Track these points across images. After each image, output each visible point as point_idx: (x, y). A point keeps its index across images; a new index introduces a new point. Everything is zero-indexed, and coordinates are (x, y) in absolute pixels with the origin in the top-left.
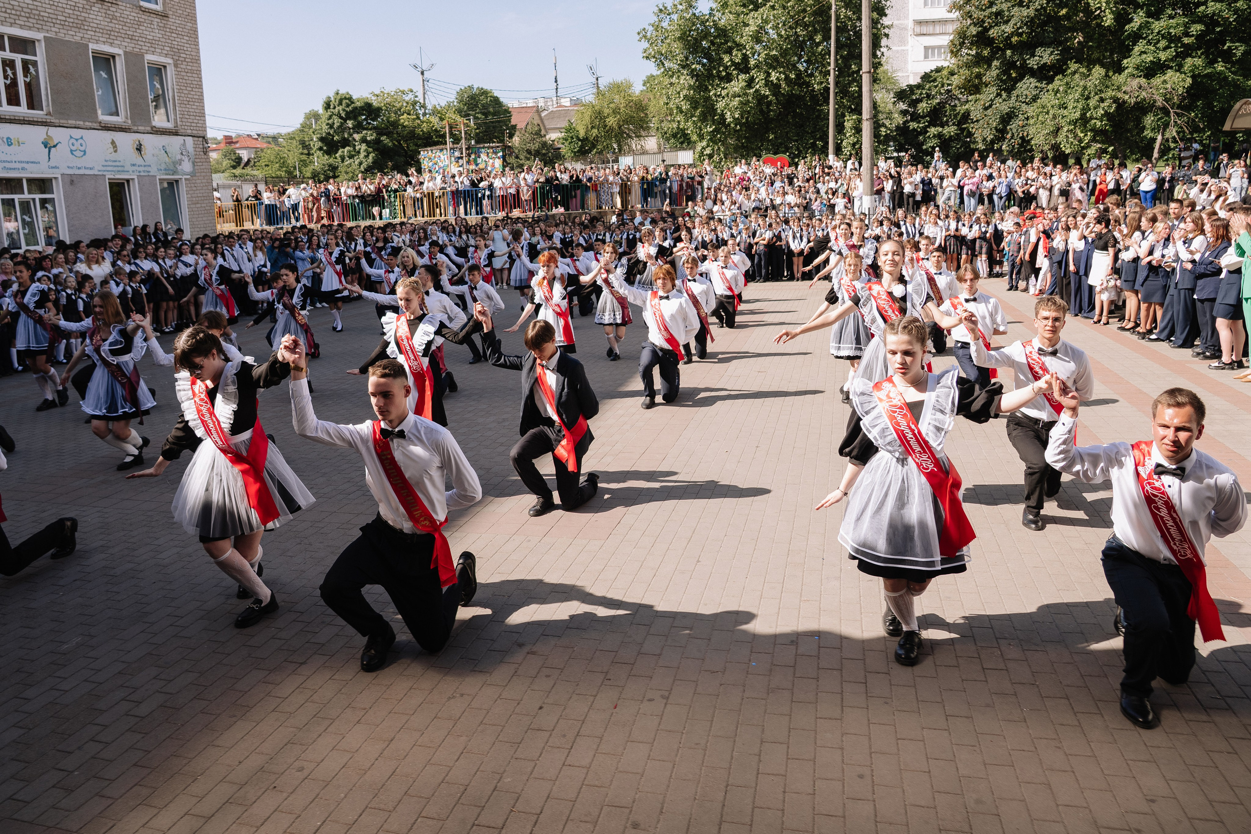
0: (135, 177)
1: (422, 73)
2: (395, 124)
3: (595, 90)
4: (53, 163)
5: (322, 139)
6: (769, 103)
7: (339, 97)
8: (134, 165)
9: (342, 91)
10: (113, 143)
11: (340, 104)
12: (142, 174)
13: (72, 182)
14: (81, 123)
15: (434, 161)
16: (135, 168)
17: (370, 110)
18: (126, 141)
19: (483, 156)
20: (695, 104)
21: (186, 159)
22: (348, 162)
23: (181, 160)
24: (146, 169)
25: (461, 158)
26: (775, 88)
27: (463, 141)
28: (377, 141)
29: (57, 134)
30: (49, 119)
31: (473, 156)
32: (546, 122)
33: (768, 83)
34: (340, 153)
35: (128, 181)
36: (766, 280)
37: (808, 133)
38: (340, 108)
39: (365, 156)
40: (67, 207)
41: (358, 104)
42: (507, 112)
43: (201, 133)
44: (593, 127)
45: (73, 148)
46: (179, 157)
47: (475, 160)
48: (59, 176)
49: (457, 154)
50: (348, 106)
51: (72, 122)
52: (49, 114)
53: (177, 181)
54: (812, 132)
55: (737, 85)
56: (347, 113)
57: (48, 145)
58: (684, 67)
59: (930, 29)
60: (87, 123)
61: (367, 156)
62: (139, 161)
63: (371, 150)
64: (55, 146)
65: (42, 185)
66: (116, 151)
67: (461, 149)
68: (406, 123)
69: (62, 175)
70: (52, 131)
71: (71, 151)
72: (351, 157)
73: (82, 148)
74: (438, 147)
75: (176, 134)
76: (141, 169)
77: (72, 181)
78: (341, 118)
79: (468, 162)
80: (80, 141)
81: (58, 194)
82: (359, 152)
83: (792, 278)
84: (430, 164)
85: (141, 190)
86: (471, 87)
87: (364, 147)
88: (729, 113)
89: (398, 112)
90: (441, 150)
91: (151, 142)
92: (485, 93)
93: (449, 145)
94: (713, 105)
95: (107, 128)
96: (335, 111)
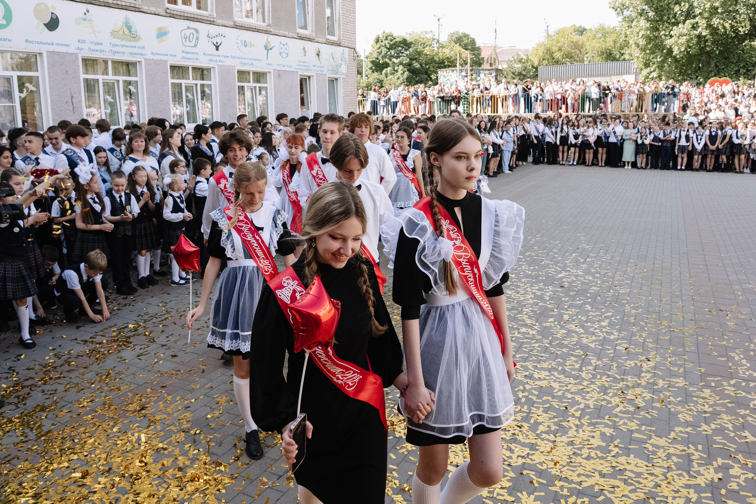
0: (315, 74)
1: (439, 20)
2: (420, 53)
3: (546, 34)
4: (269, 61)
5: (372, 62)
6: (706, 41)
7: (385, 35)
8: (314, 66)
9: (388, 31)
10: (304, 49)
11: (386, 39)
12: (319, 72)
13: (279, 76)
14: (287, 33)
15: (447, 78)
16: (315, 68)
17: (405, 44)
18: (311, 47)
19: (482, 75)
20: (649, 40)
21: (344, 63)
22: (390, 77)
23: (341, 64)
24: (321, 69)
25: (467, 76)
26: (714, 30)
27: (469, 65)
28: (410, 65)
29: (274, 40)
30: (269, 29)
31: (474, 76)
32: (499, 56)
33: (709, 26)
34: (384, 71)
35: (309, 77)
37: (732, 63)
38: (387, 42)
39: (402, 74)
40: (275, 94)
41: (398, 40)
42: (479, 49)
43: (352, 46)
44: (544, 59)
45: (282, 51)
46: (340, 62)
47: (476, 78)
48: (272, 71)
49: (464, 74)
50: (391, 40)
51: (282, 32)
52: (269, 25)
53: (337, 79)
55: (684, 28)
56: (391, 45)
57: (268, 48)
58: (641, 15)
60: (290, 34)
61: (403, 74)
62: (317, 63)
63: (406, 69)
64: (271, 49)
65: (259, 77)
66: (305, 55)
67: (467, 70)
68: (428, 53)
69: (274, 70)
70: (271, 38)
71: (280, 53)
72: (392, 74)
73: (286, 52)
74: (451, 68)
75: (339, 45)
76: (319, 69)
77: (279, 74)
78: (387, 48)
79: (471, 80)
80: (286, 46)
81: (270, 83)
82: (397, 71)
84: (445, 80)
85: (317, 84)
86: (457, 33)
87: (401, 67)
88: (677, 48)
89: (424, 45)
90: (453, 71)
91: (326, 49)
92: (466, 36)
93: (458, 67)
94: (662, 42)
95: (301, 38)
96: (383, 44)
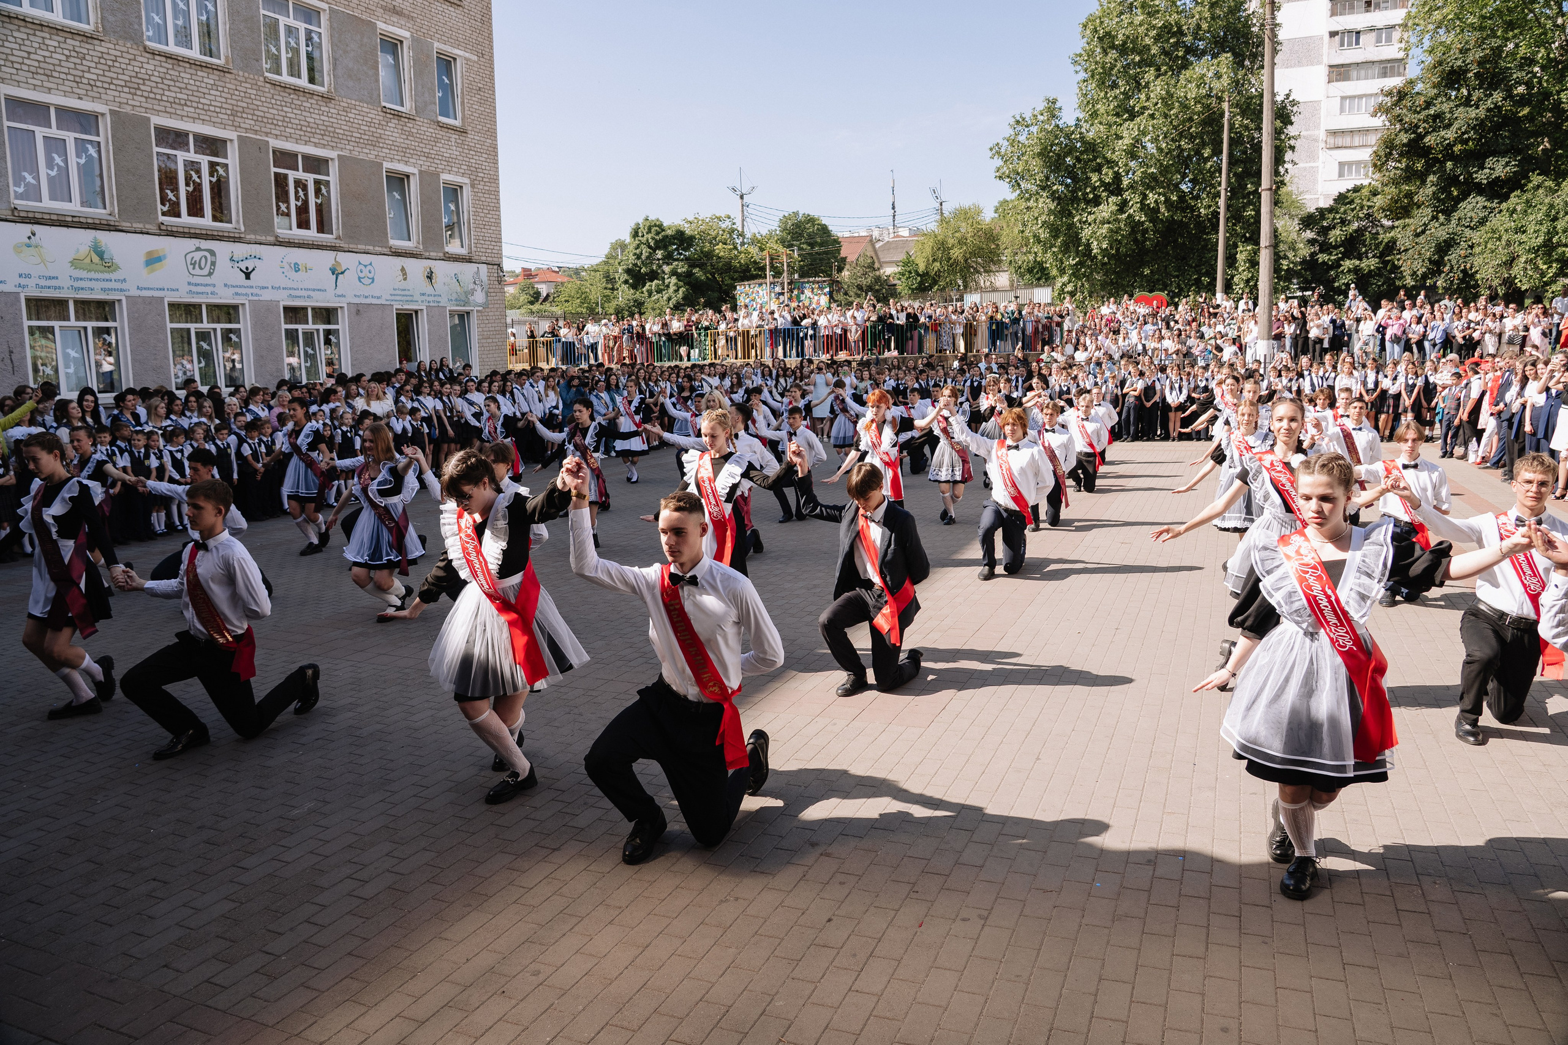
0: (424, 308)
1: (742, 197)
2: (709, 255)
3: (938, 217)
4: (339, 291)
5: (628, 271)
6: (1146, 231)
7: (648, 224)
8: (423, 294)
9: (652, 217)
10: (403, 269)
11: (649, 231)
12: (432, 304)
13: (358, 312)
14: (371, 248)
15: (751, 297)
16: (424, 298)
17: (682, 239)
18: (416, 268)
19: (808, 293)
20: (1055, 232)
21: (479, 289)
22: (655, 297)
23: (474, 290)
24: (436, 299)
25: (783, 294)
26: (1152, 213)
27: (785, 274)
28: (689, 274)
29: (346, 260)
30: (338, 243)
31: (796, 292)
32: (880, 254)
33: (1144, 207)
34: (647, 287)
35: (416, 312)
36: (1135, 438)
37: (1191, 267)
38: (650, 236)
39: (674, 290)
40: (351, 339)
41: (669, 232)
42: (837, 242)
43: (496, 260)
44: (934, 260)
45: (362, 275)
46: (472, 286)
47: (798, 297)
48: (345, 305)
49: (778, 289)
50: (658, 233)
51: (361, 247)
52: (338, 238)
53: (468, 313)
54: (1197, 266)
55: (1106, 210)
56: (656, 242)
57: (336, 272)
58: (1043, 188)
59: (1347, 140)
60: (377, 248)
61: (676, 291)
62: (429, 290)
63: (681, 283)
64: (342, 273)
65: (327, 315)
66: (405, 279)
67: (782, 284)
68: (722, 254)
69: (348, 304)
70: (342, 257)
71: (359, 278)
72: (659, 291)
73: (371, 276)
74: (756, 281)
75: (469, 260)
76: (431, 299)
77: (358, 310)
78: (650, 247)
79: (790, 299)
80: (369, 267)
81: (343, 325)
82: (668, 286)
83: (1166, 437)
84: (747, 301)
85: (429, 322)
86: (796, 214)
87: (674, 280)
88: (1095, 243)
89: (713, 241)
90: (760, 285)
91: (441, 270)
92: (811, 220)
93: (769, 279)
94: (1077, 234)
95: (397, 254)
96: (644, 240)
